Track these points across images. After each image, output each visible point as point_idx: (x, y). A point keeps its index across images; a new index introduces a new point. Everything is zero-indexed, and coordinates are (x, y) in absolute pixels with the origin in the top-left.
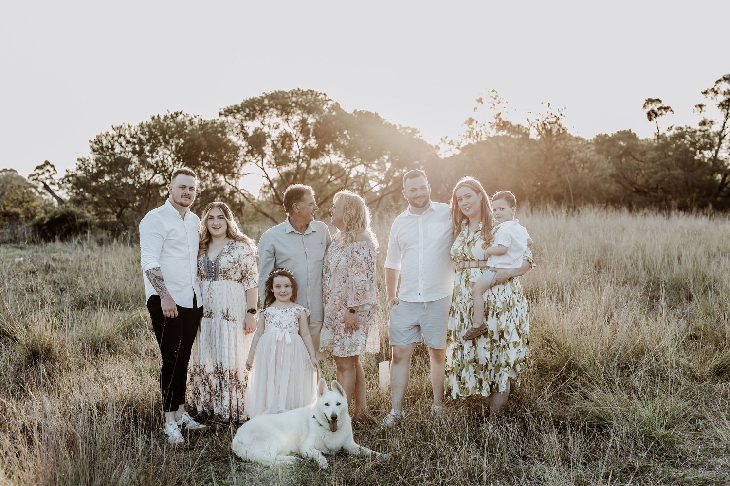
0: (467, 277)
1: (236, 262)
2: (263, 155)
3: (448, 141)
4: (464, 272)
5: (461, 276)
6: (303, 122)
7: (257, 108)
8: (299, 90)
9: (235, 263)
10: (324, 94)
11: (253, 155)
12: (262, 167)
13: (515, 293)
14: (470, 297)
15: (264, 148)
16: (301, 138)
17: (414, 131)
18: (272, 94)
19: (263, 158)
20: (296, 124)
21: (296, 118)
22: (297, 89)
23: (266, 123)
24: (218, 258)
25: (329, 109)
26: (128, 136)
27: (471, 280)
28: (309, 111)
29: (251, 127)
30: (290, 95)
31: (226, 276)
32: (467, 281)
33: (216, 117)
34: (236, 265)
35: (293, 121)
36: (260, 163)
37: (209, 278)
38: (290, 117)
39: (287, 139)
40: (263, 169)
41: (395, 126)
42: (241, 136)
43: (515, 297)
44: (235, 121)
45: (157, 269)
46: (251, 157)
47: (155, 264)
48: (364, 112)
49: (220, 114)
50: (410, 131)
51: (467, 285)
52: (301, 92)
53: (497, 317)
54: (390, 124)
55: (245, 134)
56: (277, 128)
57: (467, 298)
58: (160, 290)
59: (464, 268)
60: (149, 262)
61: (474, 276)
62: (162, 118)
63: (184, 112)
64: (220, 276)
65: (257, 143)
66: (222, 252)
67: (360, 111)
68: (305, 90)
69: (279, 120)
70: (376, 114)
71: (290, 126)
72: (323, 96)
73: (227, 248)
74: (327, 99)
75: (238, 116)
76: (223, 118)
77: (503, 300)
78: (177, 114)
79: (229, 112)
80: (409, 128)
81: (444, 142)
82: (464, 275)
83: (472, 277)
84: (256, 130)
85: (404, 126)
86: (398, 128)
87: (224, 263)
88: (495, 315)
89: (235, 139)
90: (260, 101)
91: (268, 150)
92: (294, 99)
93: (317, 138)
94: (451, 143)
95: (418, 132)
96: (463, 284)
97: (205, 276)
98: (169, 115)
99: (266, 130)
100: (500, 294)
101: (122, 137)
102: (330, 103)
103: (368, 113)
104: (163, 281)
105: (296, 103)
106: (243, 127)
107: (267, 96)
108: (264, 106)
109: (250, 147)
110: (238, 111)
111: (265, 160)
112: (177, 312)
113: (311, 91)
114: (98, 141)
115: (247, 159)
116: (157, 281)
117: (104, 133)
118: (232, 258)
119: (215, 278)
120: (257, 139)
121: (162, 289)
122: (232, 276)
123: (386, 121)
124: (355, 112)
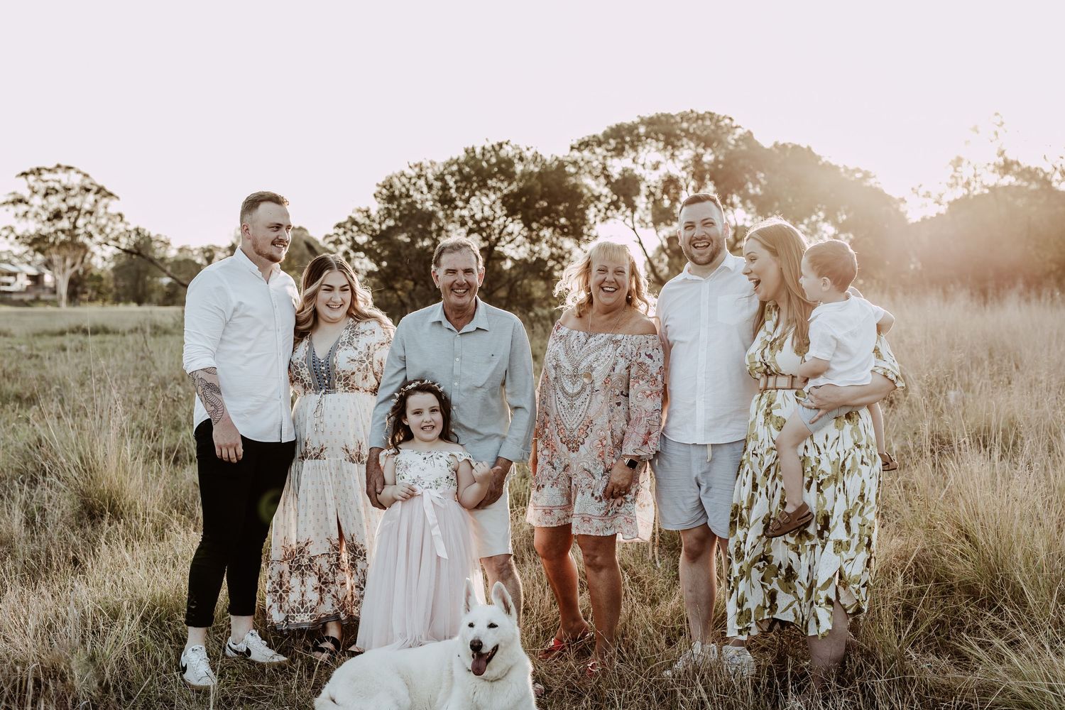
0: (769, 406)
1: (365, 359)
2: (633, 208)
3: (922, 191)
4: (765, 394)
5: (759, 403)
6: (697, 160)
7: (628, 139)
8: (692, 111)
9: (362, 361)
10: (730, 119)
11: (618, 208)
12: (631, 225)
13: (859, 447)
14: (772, 445)
15: (634, 198)
16: (693, 183)
17: (867, 175)
18: (651, 118)
19: (633, 212)
20: (687, 164)
21: (686, 154)
22: (689, 111)
23: (641, 161)
24: (332, 353)
25: (735, 140)
26: (431, 177)
27: (776, 413)
28: (707, 143)
29: (617, 167)
30: (678, 119)
31: (348, 384)
32: (768, 414)
33: (567, 151)
34: (364, 365)
35: (682, 158)
36: (629, 221)
37: (318, 389)
38: (677, 153)
39: (672, 187)
40: (634, 229)
41: (837, 168)
42: (602, 180)
43: (858, 454)
44: (593, 157)
45: (211, 371)
46: (615, 211)
47: (208, 362)
48: (790, 146)
49: (572, 148)
50: (859, 175)
51: (768, 421)
52: (695, 115)
53: (819, 490)
54: (830, 164)
55: (607, 177)
56: (656, 167)
57: (766, 447)
58: (213, 408)
59: (766, 389)
60: (196, 357)
61: (783, 405)
62: (478, 151)
63: (512, 143)
64: (338, 385)
65: (625, 189)
66: (338, 342)
67: (784, 145)
68: (701, 112)
69: (659, 157)
70: (809, 148)
71: (677, 165)
72: (727, 121)
73: (345, 335)
74: (734, 125)
75: (598, 150)
76: (576, 154)
77: (834, 457)
78: (500, 145)
79: (584, 145)
80: (858, 170)
81: (917, 193)
82: (764, 401)
83: (779, 406)
84: (625, 170)
85: (851, 167)
86: (842, 170)
87: (342, 361)
88: (814, 486)
89: (592, 184)
90: (632, 129)
91: (641, 201)
92: (685, 125)
93: (716, 184)
94: (928, 195)
95: (874, 177)
96: (761, 418)
97: (310, 385)
98: (488, 146)
99: (638, 171)
100: (829, 444)
101: (423, 179)
102: (739, 132)
103: (796, 147)
104: (219, 392)
105: (686, 131)
106: (604, 168)
107: (643, 122)
108: (638, 136)
109: (615, 197)
110: (600, 144)
111: (637, 216)
112: (240, 451)
113: (710, 113)
114: (389, 185)
115: (609, 213)
116: (208, 392)
117: (397, 172)
118: (356, 352)
119: (330, 388)
120: (624, 184)
121: (215, 406)
122: (360, 383)
123: (824, 160)
124: (776, 145)
